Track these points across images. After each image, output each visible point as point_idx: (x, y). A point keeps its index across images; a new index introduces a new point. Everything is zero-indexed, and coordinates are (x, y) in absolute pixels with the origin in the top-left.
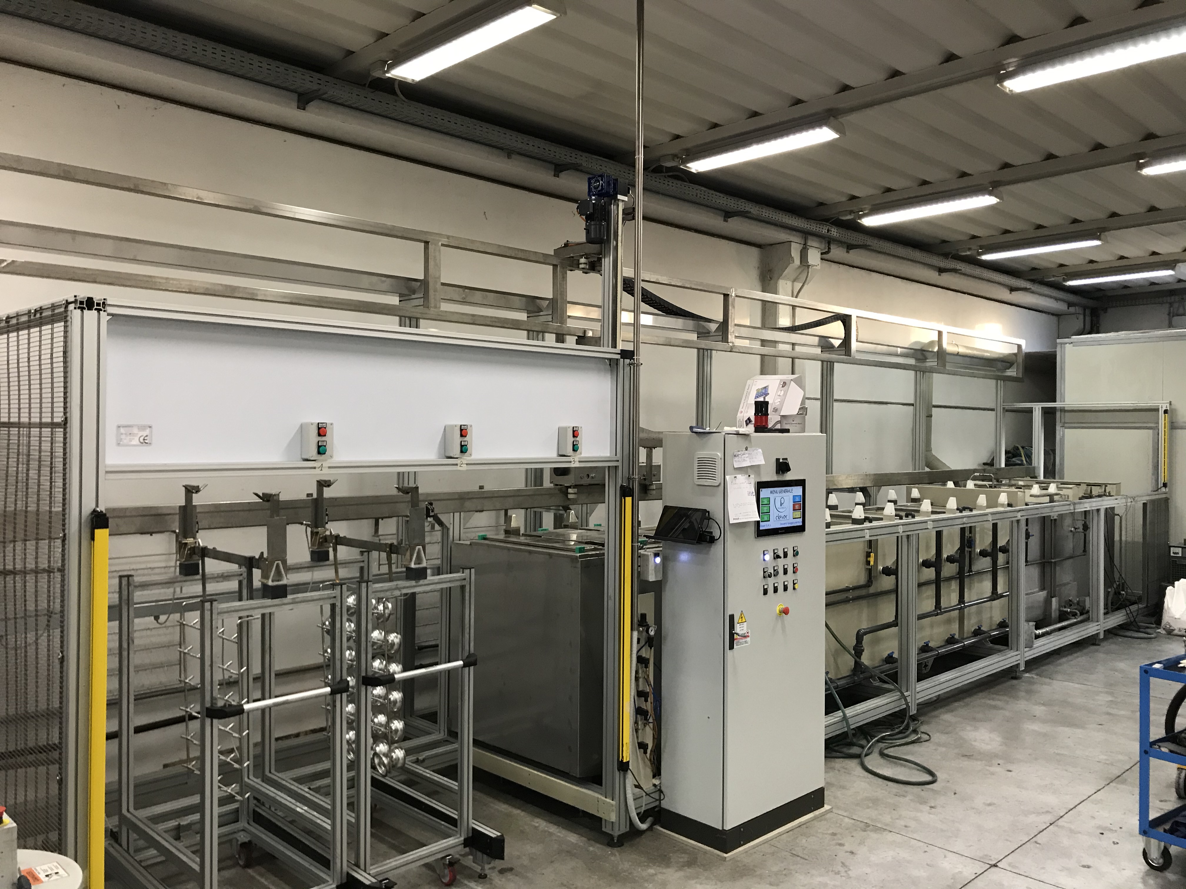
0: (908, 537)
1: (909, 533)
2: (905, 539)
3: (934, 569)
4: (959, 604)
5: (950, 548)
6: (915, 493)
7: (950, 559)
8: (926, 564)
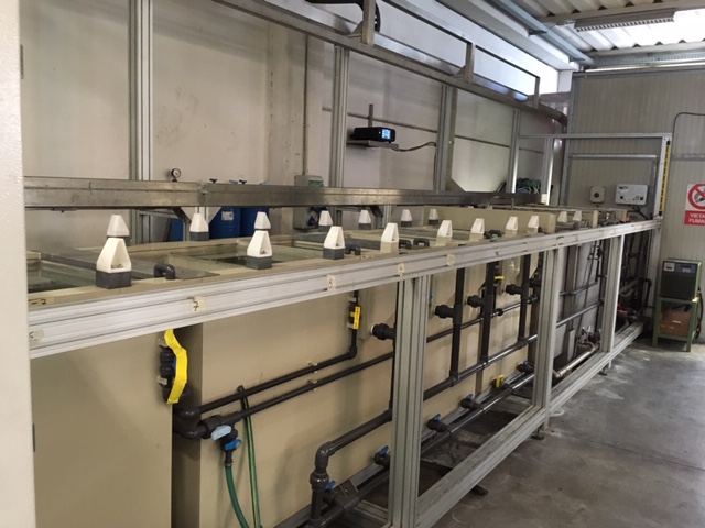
0: (414, 281)
1: (415, 276)
2: (409, 285)
3: (451, 319)
4: (479, 363)
5: (473, 288)
6: (434, 214)
7: (472, 302)
8: (441, 312)
